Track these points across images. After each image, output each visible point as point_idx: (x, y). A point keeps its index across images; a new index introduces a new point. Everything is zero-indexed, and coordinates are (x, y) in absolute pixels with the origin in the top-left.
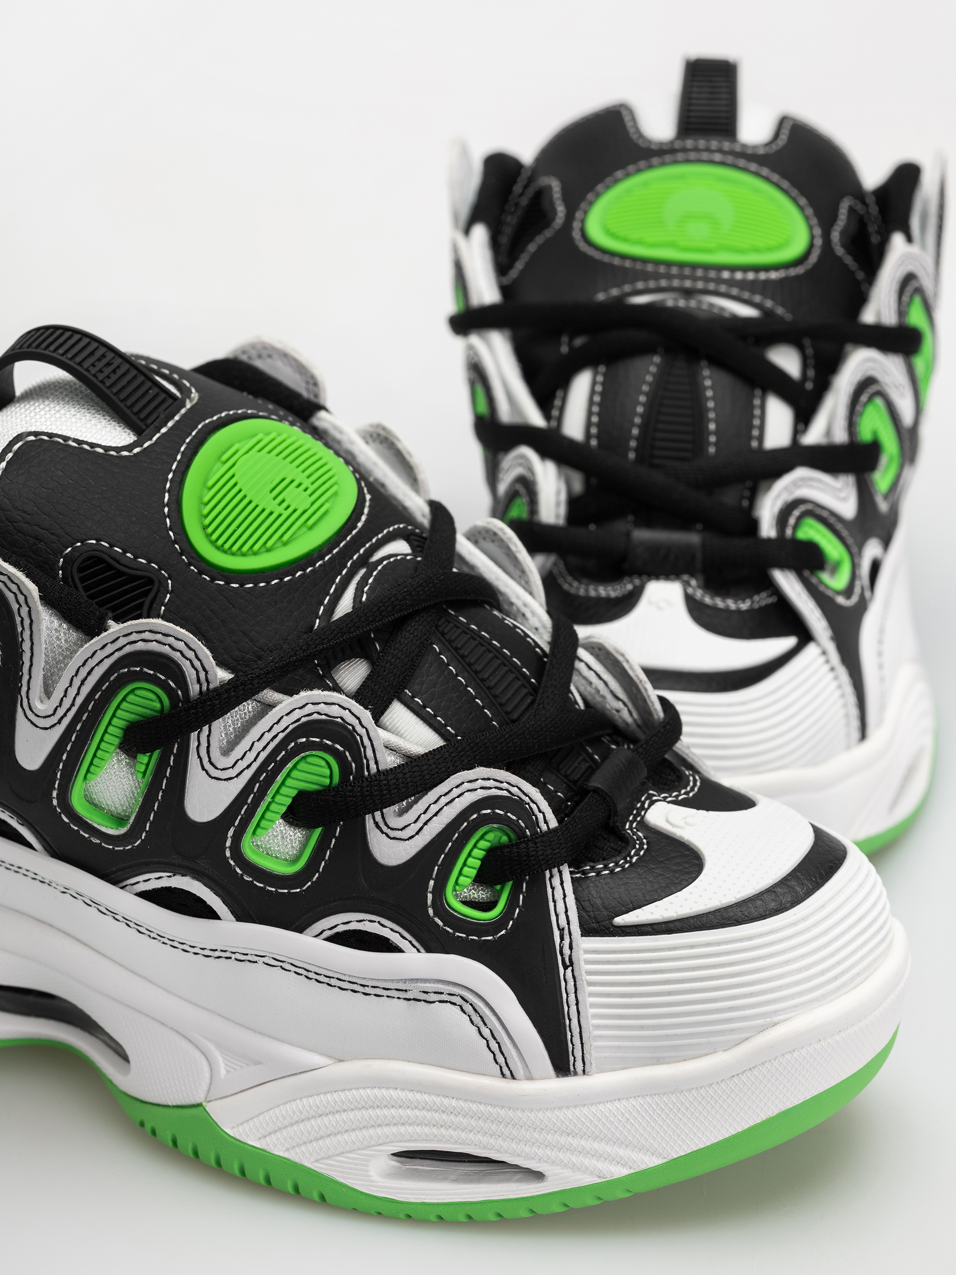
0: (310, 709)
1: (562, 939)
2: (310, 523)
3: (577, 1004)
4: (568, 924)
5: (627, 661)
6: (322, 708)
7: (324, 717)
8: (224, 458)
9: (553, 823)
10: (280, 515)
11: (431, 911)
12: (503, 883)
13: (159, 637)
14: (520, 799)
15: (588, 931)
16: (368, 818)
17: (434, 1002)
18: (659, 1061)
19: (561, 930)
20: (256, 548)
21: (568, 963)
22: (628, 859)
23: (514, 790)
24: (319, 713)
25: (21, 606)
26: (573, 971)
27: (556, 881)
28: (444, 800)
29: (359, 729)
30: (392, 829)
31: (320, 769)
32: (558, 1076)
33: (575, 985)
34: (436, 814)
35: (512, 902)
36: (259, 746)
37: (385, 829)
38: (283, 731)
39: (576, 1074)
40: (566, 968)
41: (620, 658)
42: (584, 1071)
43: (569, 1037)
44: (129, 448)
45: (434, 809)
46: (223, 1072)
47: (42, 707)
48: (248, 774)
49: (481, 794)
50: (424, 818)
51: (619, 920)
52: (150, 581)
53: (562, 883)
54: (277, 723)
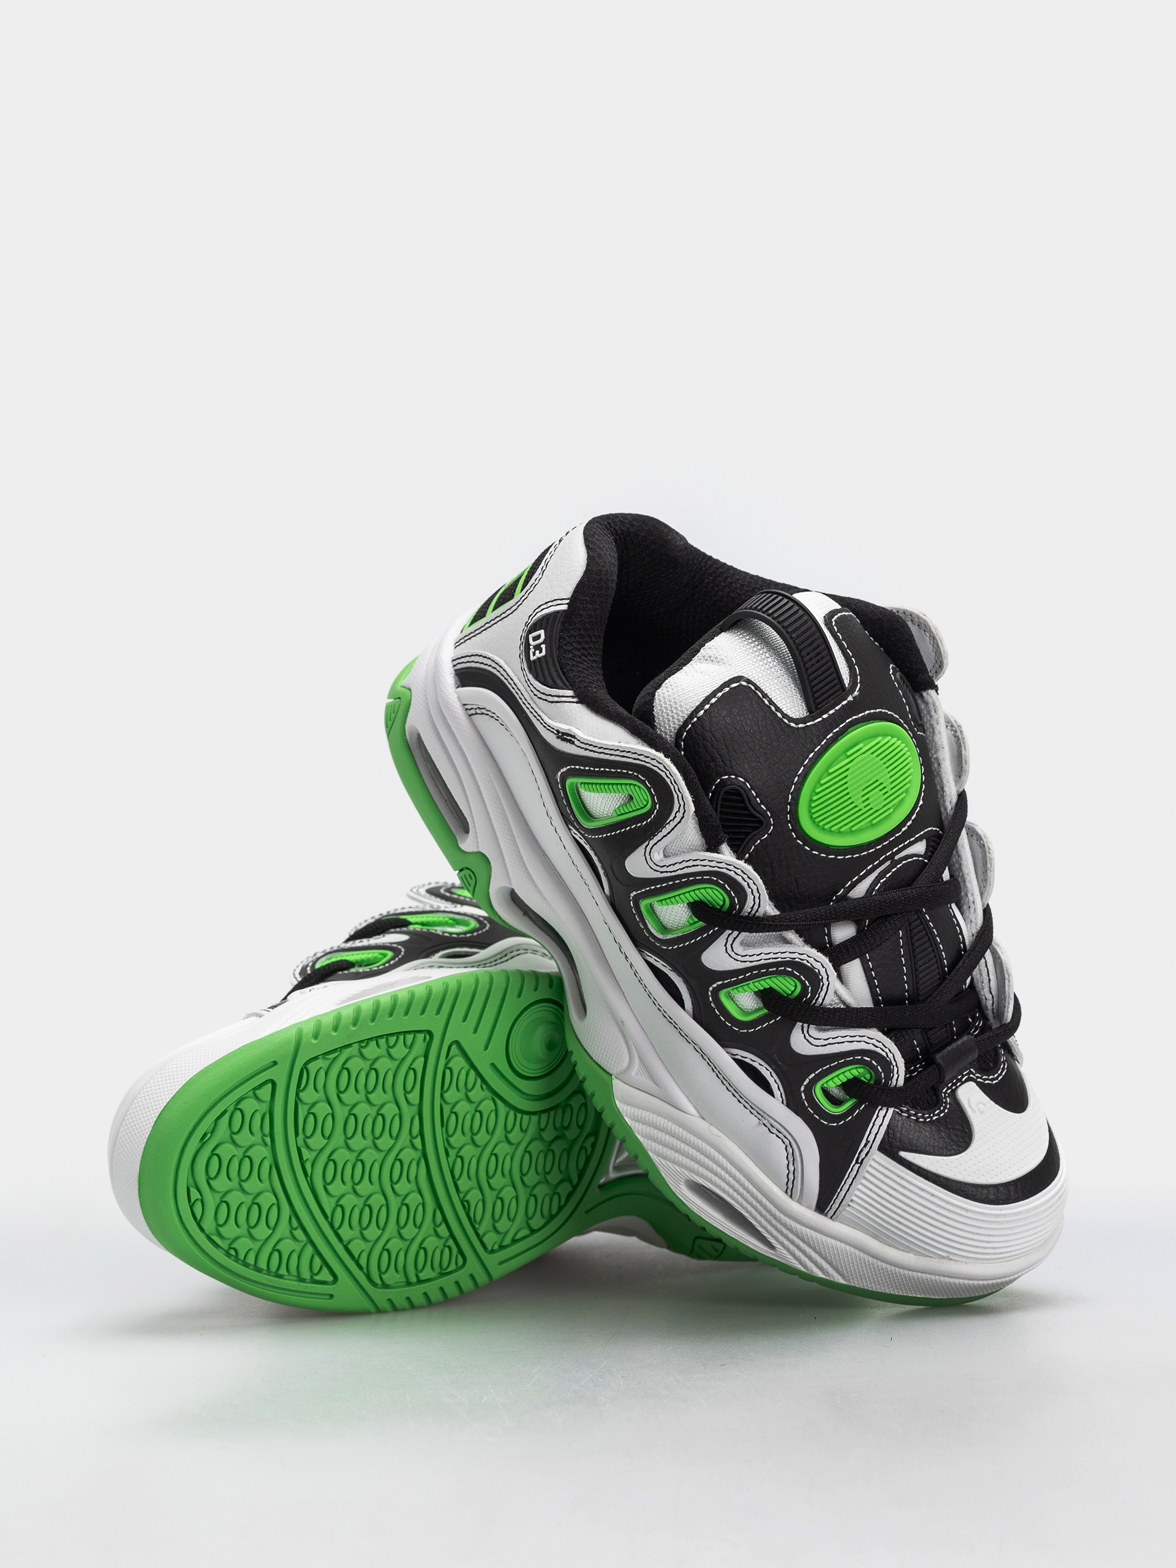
0: (804, 957)
1: (865, 1146)
2: (874, 822)
3: (850, 1185)
4: (873, 1141)
5: (1009, 981)
6: (811, 960)
7: (809, 965)
8: (849, 753)
9: (901, 1082)
10: (860, 810)
11: (802, 1089)
12: (852, 1097)
13: (745, 877)
14: (891, 1061)
15: (881, 1149)
16: (799, 1024)
17: (773, 1133)
18: (875, 1237)
19: (868, 1142)
20: (833, 829)
21: (859, 1162)
22: (932, 1115)
23: (890, 1055)
24: (808, 962)
25: (679, 811)
26: (859, 1167)
27: (882, 1113)
28: (848, 1039)
29: (825, 980)
30: (809, 1035)
31: (789, 985)
32: (815, 1211)
33: (856, 1175)
34: (838, 1043)
35: (850, 1111)
36: (763, 956)
37: (805, 1032)
38: (782, 958)
39: (826, 1215)
40: (857, 1162)
41: (1006, 976)
42: (831, 1217)
43: (835, 1198)
44: (797, 721)
45: (840, 1040)
46: (633, 1073)
47: (658, 856)
48: (748, 965)
49: (871, 1047)
50: (831, 1041)
51: (903, 1154)
52: (761, 822)
53: (884, 1117)
54: (781, 953)
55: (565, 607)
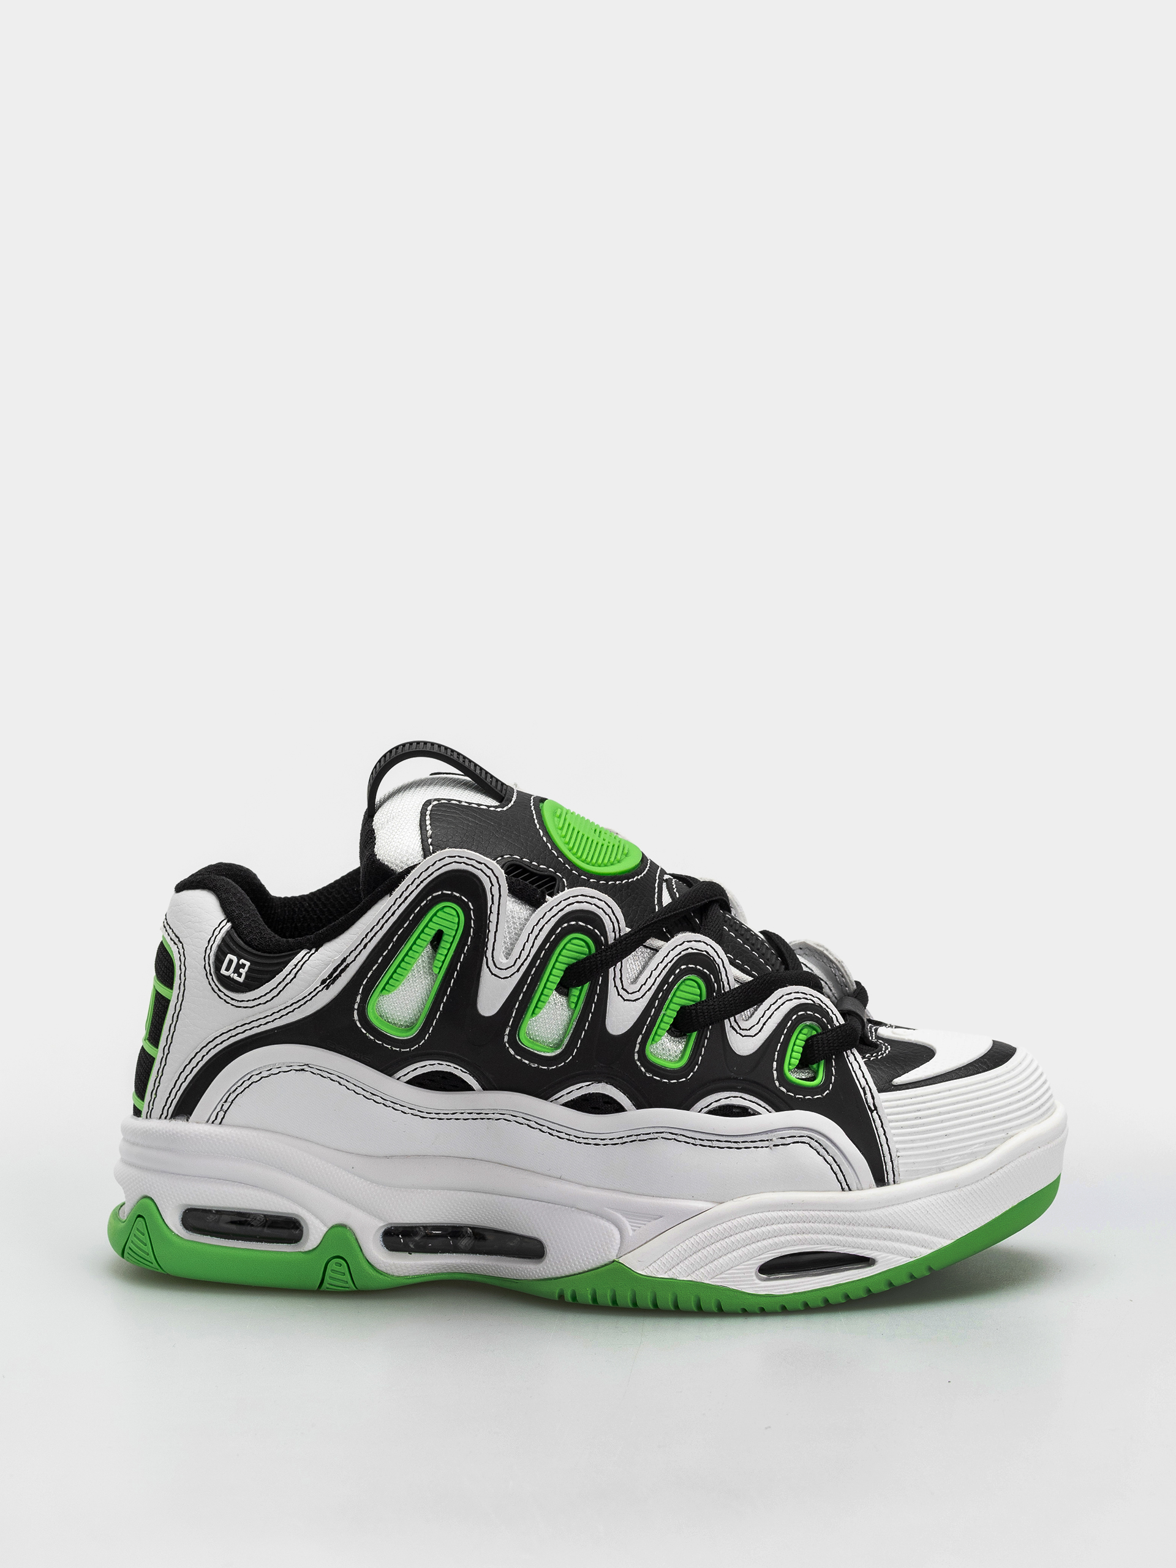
0: (686, 945)
1: (865, 1094)
3: (885, 1134)
4: (867, 1084)
6: (693, 944)
7: (695, 951)
9: (842, 1022)
11: (777, 1083)
12: (818, 1062)
13: (586, 899)
14: (820, 1005)
15: (880, 1091)
16: (726, 1021)
17: (789, 1144)
18: (941, 1170)
19: (864, 1089)
21: (873, 1109)
23: (815, 1000)
24: (692, 948)
25: (492, 885)
26: (877, 1113)
27: (851, 1058)
28: (774, 1007)
29: (716, 958)
30: (743, 1030)
31: (694, 989)
32: (878, 1187)
33: (881, 1124)
34: (770, 1018)
35: (828, 1074)
36: (655, 974)
37: (738, 1029)
38: (670, 962)
39: (889, 1184)
40: (872, 1112)
41: (821, 949)
42: (894, 1181)
43: (883, 1158)
44: (499, 806)
45: (768, 1014)
46: (631, 1233)
47: (502, 960)
48: (650, 994)
49: (796, 1002)
50: (763, 1020)
51: (897, 1081)
53: (856, 1059)
54: (666, 956)
55: (229, 924)
